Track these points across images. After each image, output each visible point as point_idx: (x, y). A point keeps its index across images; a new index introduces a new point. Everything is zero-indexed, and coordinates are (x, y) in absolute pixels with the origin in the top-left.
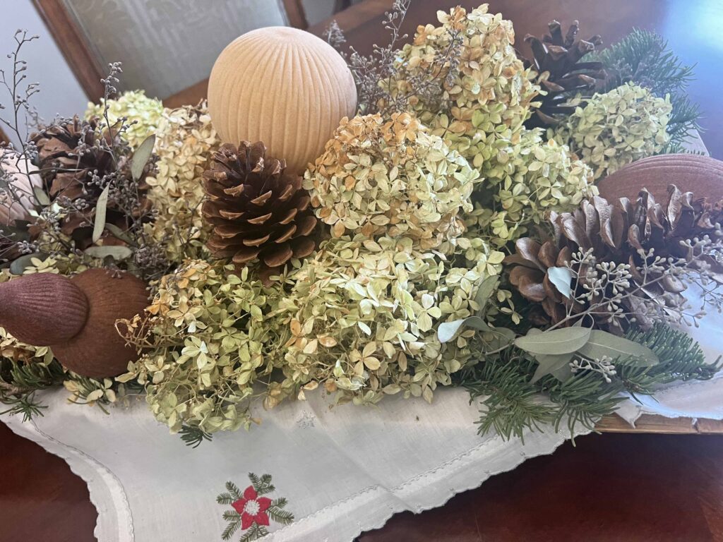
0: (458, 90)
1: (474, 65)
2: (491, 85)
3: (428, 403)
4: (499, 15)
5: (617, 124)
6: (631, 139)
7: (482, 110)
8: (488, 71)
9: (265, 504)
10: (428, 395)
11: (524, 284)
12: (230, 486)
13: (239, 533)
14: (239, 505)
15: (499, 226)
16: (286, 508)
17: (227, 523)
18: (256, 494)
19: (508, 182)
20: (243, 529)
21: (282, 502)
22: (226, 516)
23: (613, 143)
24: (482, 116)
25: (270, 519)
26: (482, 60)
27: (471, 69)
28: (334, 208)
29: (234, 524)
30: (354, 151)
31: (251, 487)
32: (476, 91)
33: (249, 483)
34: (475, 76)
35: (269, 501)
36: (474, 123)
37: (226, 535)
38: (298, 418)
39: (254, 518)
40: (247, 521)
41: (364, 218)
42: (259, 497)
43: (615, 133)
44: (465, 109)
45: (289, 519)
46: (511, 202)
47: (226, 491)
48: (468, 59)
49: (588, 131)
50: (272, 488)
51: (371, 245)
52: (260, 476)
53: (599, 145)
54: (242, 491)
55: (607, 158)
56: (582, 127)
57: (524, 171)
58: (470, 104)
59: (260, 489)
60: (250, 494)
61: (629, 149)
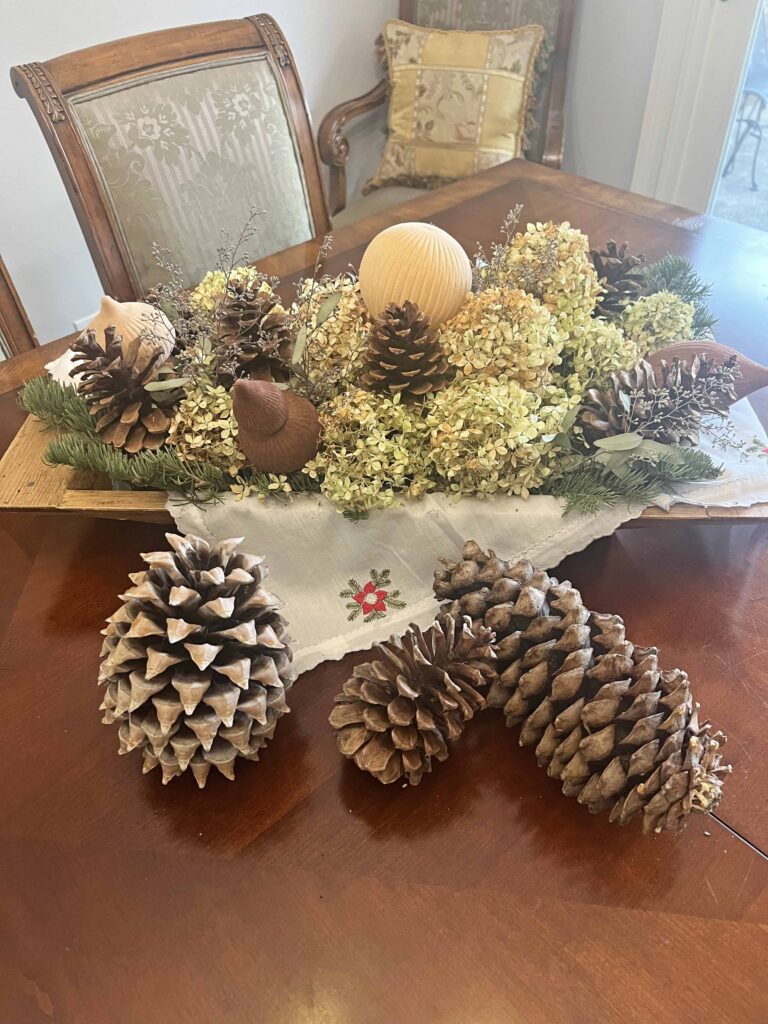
0: (549, 280)
1: (561, 263)
2: (573, 279)
3: (524, 499)
4: (579, 231)
5: (657, 318)
6: (666, 331)
7: (566, 297)
8: (571, 269)
9: (382, 596)
10: (525, 493)
11: (594, 420)
12: (352, 583)
13: (361, 616)
14: (360, 598)
15: (574, 382)
16: (399, 599)
17: (350, 612)
18: (375, 588)
19: (581, 351)
20: (365, 613)
21: (396, 594)
22: (348, 606)
23: (653, 333)
24: (565, 301)
25: (387, 607)
26: (568, 261)
27: (560, 267)
28: (464, 354)
29: (356, 612)
30: (488, 311)
31: (371, 582)
32: (563, 282)
33: (369, 579)
34: (562, 271)
35: (385, 593)
36: (559, 306)
37: (351, 618)
38: (427, 510)
39: (373, 606)
40: (367, 608)
41: (489, 360)
42: (377, 590)
43: (655, 325)
44: (552, 296)
45: (403, 605)
46: (582, 366)
47: (348, 588)
48: (558, 260)
49: (635, 323)
50: (388, 582)
51: (492, 380)
52: (380, 571)
53: (643, 334)
54: (362, 586)
55: (648, 344)
56: (631, 319)
57: (593, 344)
58: (556, 292)
59: (378, 584)
60: (369, 588)
61: (664, 337)
